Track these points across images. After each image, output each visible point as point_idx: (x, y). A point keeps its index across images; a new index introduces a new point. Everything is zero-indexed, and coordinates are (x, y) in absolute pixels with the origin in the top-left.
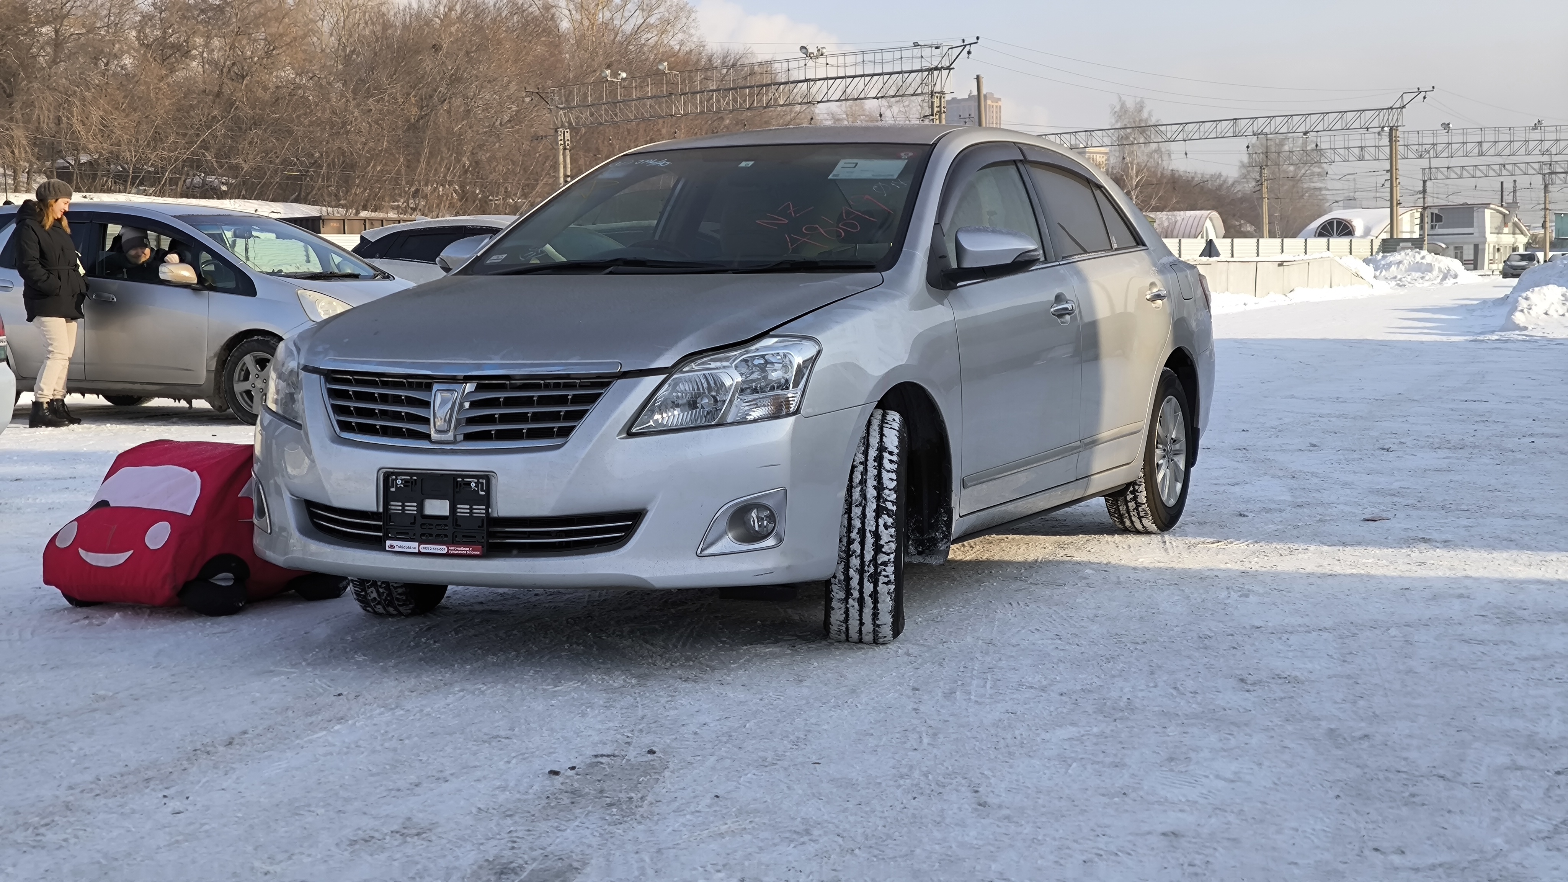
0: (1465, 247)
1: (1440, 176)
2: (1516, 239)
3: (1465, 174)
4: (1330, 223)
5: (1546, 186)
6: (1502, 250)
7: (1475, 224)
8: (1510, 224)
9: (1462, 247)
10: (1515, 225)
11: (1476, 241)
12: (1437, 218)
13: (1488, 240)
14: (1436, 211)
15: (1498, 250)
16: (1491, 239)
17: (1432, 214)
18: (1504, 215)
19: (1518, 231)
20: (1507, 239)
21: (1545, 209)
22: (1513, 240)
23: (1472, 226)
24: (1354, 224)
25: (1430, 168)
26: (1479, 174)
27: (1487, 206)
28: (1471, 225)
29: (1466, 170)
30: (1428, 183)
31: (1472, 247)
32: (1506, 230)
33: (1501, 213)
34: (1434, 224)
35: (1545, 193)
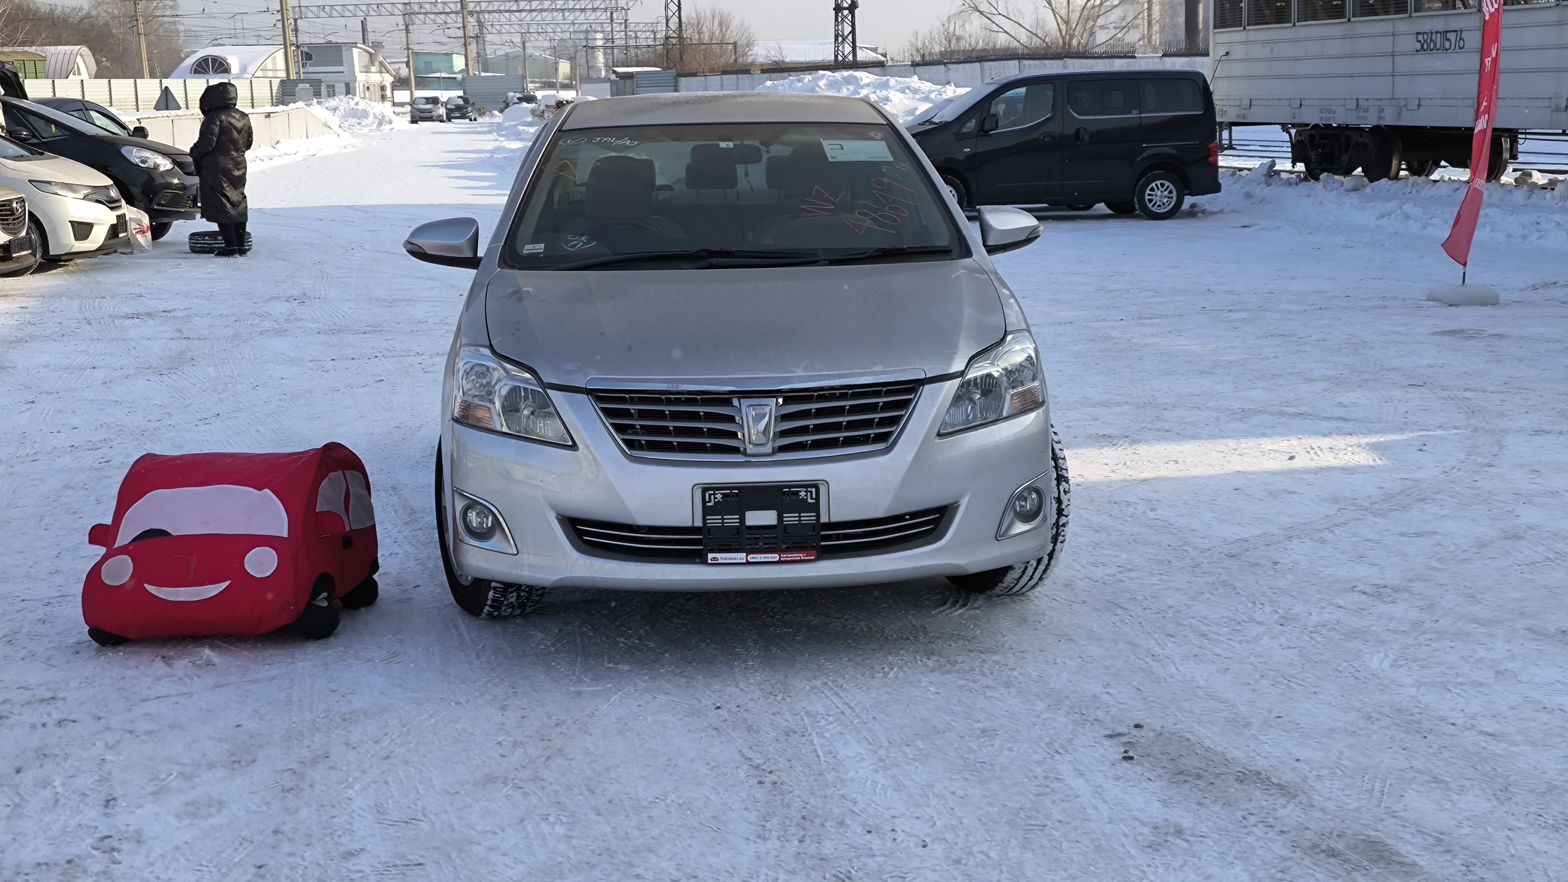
0: (337, 85)
1: (310, 15)
2: (383, 78)
3: (335, 14)
4: (205, 60)
5: (407, 26)
6: (371, 88)
7: (345, 64)
8: (376, 63)
9: (334, 86)
10: (381, 64)
11: (347, 80)
12: (308, 57)
13: (358, 79)
14: (305, 49)
15: (368, 88)
16: (361, 77)
17: (302, 52)
18: (370, 54)
19: (384, 70)
20: (375, 78)
21: (408, 49)
22: (380, 79)
23: (342, 65)
24: (229, 61)
25: (300, 7)
26: (347, 14)
27: (355, 45)
28: (340, 64)
29: (336, 10)
30: (299, 21)
31: (344, 85)
32: (373, 69)
33: (367, 51)
34: (304, 61)
35: (407, 33)
